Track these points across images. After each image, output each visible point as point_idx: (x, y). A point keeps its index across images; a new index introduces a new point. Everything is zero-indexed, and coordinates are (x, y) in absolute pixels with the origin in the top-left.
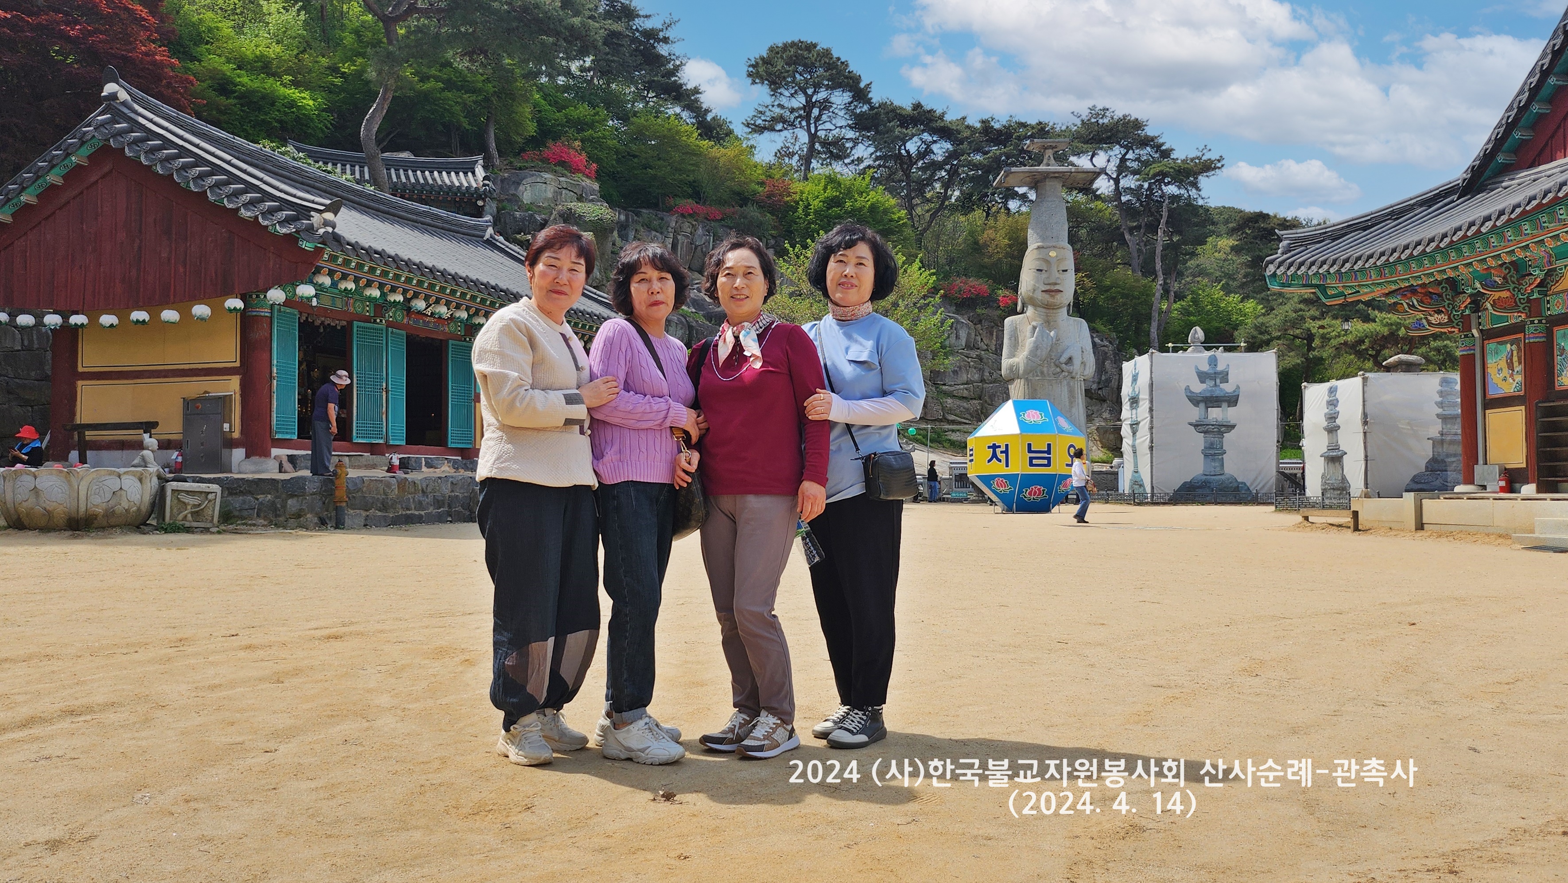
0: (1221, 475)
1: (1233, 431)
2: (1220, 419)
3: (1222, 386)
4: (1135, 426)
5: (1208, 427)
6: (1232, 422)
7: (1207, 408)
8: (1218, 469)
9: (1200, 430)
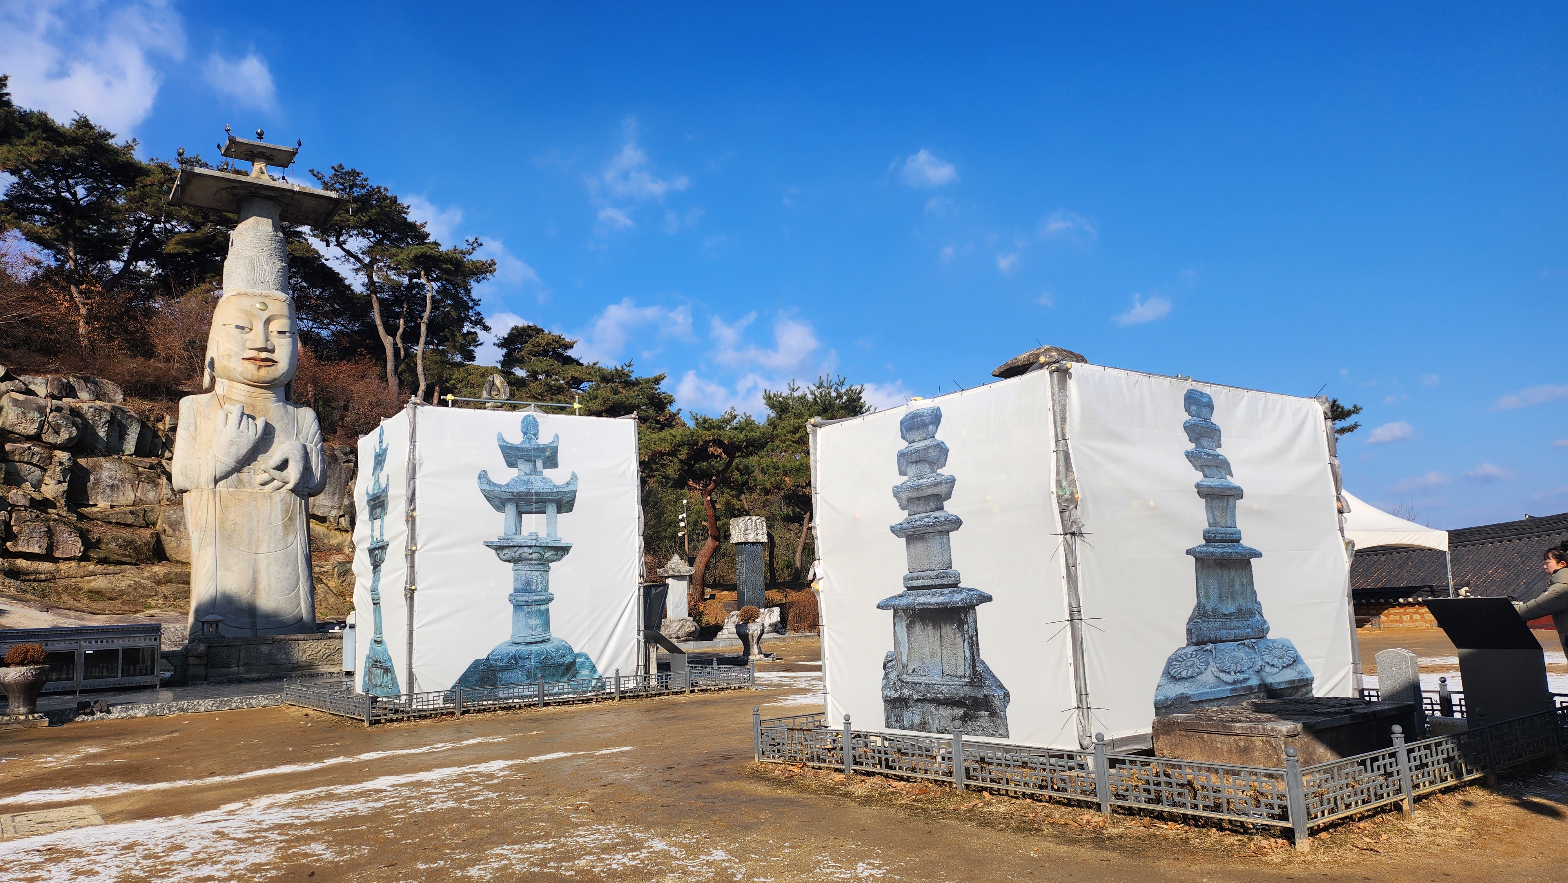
0: (543, 641)
1: (566, 558)
2: (543, 534)
3: (548, 473)
4: (377, 553)
5: (521, 550)
6: (564, 543)
7: (520, 513)
8: (540, 630)
9: (507, 557)
